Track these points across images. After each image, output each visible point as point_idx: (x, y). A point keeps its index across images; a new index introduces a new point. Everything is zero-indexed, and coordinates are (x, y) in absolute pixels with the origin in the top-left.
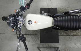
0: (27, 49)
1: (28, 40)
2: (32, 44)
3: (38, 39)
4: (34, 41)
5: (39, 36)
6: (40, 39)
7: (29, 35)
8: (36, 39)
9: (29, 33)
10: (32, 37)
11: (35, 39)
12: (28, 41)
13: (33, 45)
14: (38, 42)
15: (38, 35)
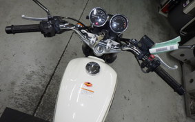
0: (12, 30)
1: (34, 76)
2: (18, 83)
3: (22, 106)
4: (24, 90)
5: (30, 113)
6: (21, 110)
7: (45, 84)
8: (26, 98)
9: (52, 86)
10: (37, 88)
11: (27, 95)
12: (31, 76)
13: (13, 83)
14: (12, 101)
15: (36, 110)
